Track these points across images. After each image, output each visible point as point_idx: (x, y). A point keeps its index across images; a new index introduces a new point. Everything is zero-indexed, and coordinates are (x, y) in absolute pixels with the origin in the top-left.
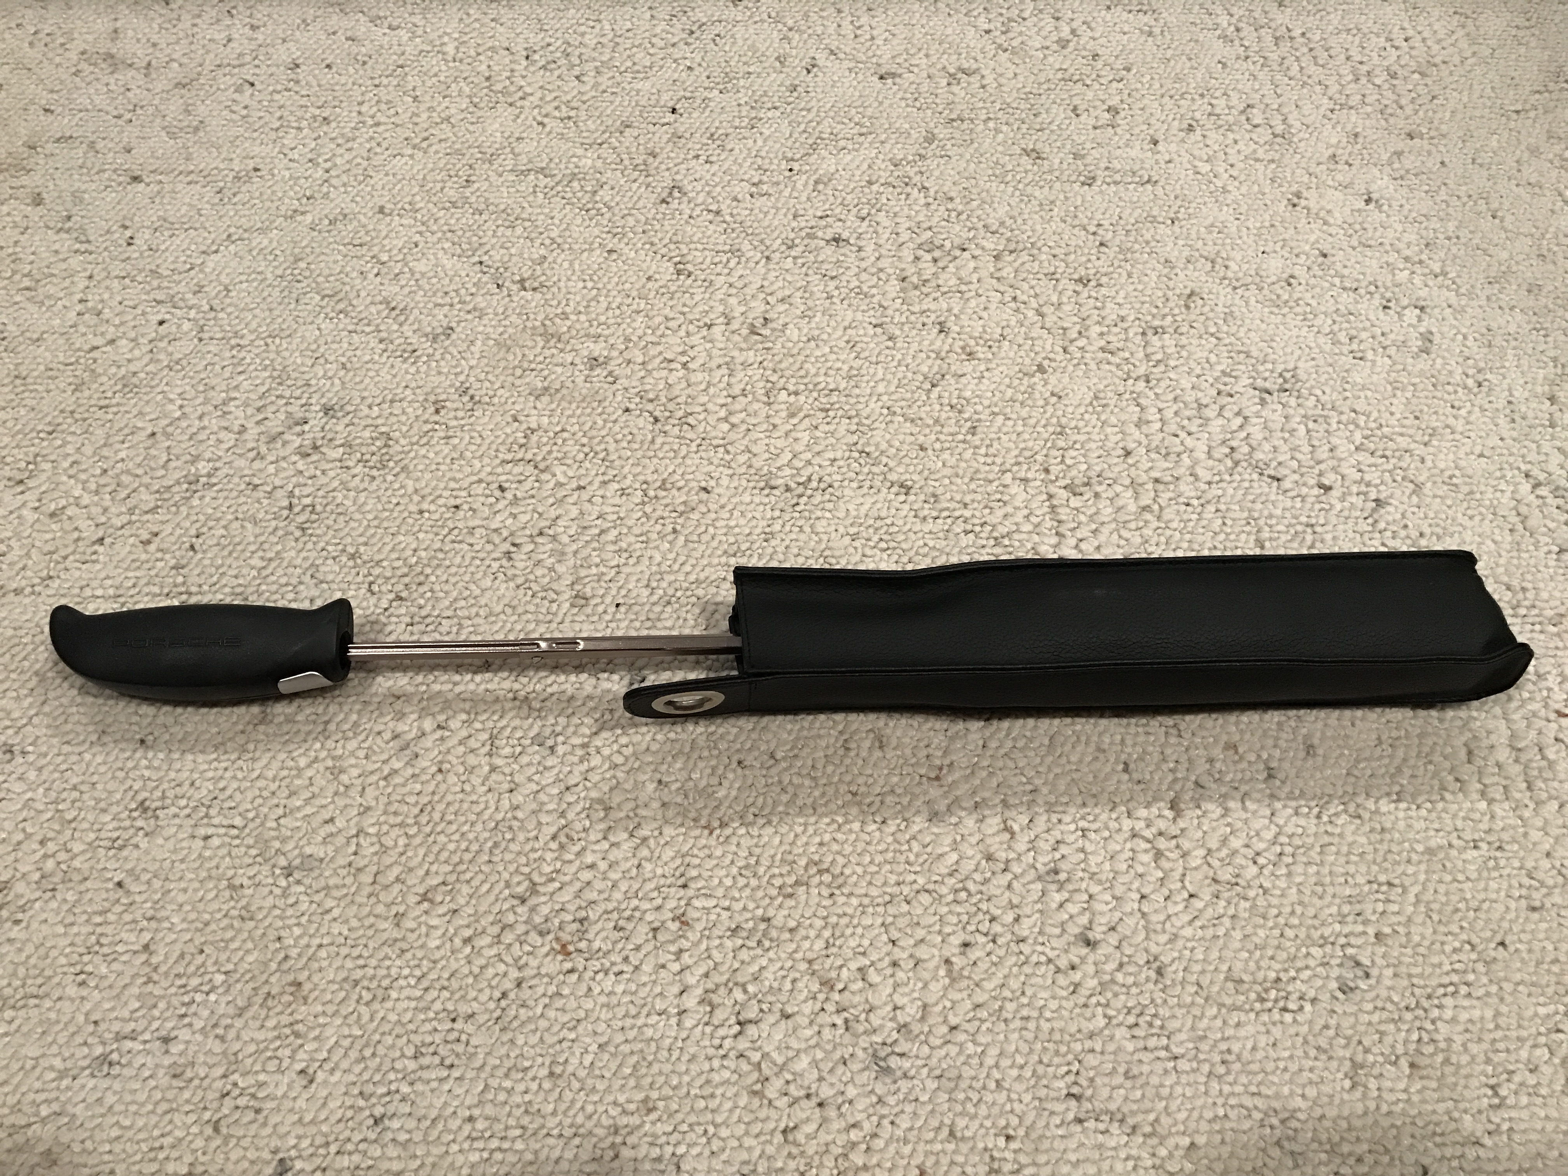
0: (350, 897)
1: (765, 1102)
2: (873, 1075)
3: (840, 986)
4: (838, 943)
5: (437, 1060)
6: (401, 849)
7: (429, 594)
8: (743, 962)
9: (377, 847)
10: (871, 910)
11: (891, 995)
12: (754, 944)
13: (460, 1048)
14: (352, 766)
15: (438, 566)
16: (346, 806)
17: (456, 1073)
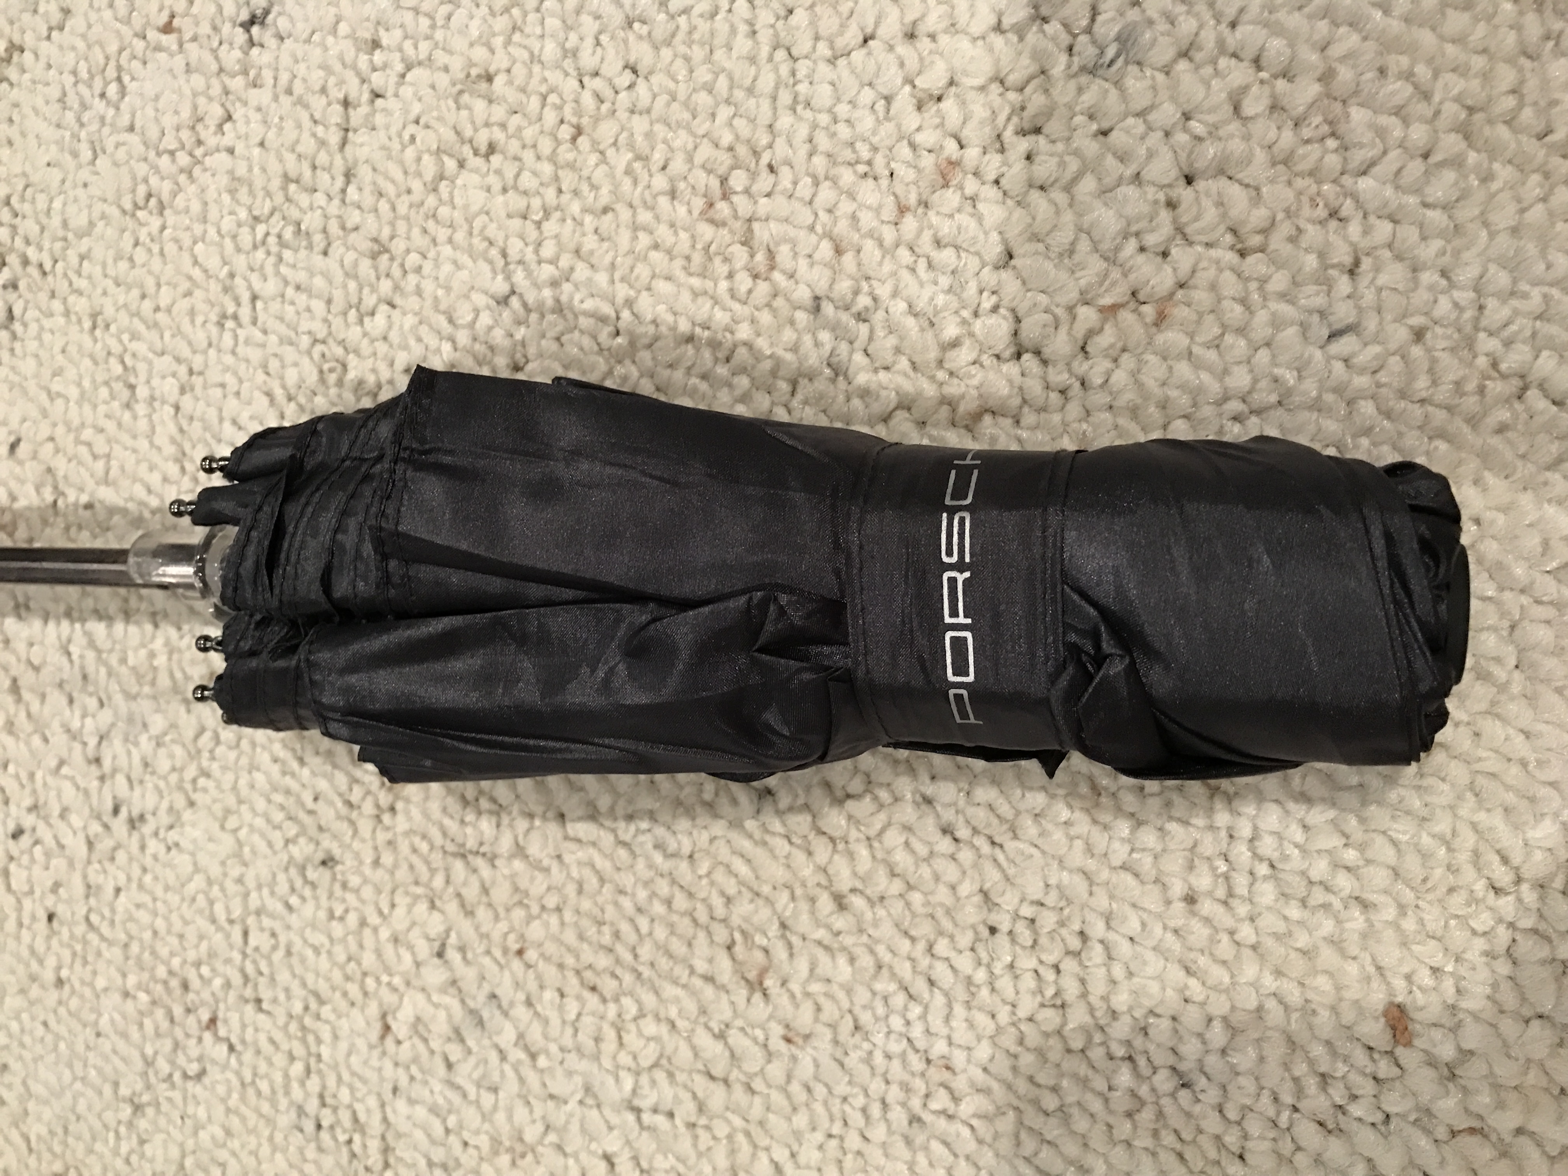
0: (754, 1130)
1: (1180, 294)
2: (1133, 69)
3: (951, 146)
4: (865, 154)
5: (1069, 965)
6: (664, 1029)
7: (205, 970)
8: (898, 351)
9: (660, 1076)
10: (802, 88)
11: (975, 39)
12: (864, 329)
13: (1047, 920)
14: (510, 1118)
15: (153, 953)
16: (583, 1130)
17: (1098, 929)
